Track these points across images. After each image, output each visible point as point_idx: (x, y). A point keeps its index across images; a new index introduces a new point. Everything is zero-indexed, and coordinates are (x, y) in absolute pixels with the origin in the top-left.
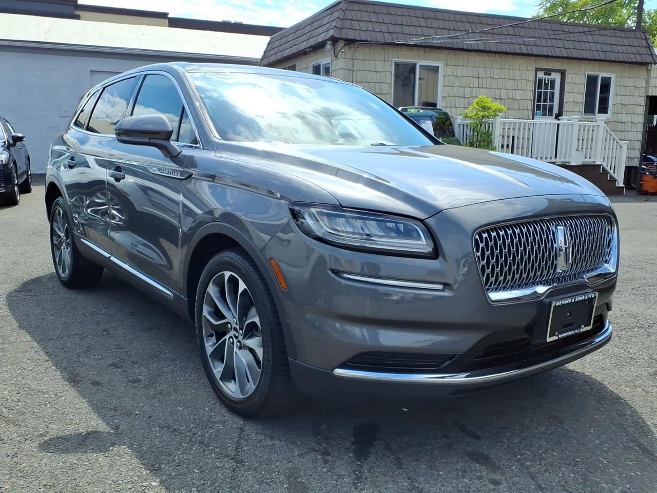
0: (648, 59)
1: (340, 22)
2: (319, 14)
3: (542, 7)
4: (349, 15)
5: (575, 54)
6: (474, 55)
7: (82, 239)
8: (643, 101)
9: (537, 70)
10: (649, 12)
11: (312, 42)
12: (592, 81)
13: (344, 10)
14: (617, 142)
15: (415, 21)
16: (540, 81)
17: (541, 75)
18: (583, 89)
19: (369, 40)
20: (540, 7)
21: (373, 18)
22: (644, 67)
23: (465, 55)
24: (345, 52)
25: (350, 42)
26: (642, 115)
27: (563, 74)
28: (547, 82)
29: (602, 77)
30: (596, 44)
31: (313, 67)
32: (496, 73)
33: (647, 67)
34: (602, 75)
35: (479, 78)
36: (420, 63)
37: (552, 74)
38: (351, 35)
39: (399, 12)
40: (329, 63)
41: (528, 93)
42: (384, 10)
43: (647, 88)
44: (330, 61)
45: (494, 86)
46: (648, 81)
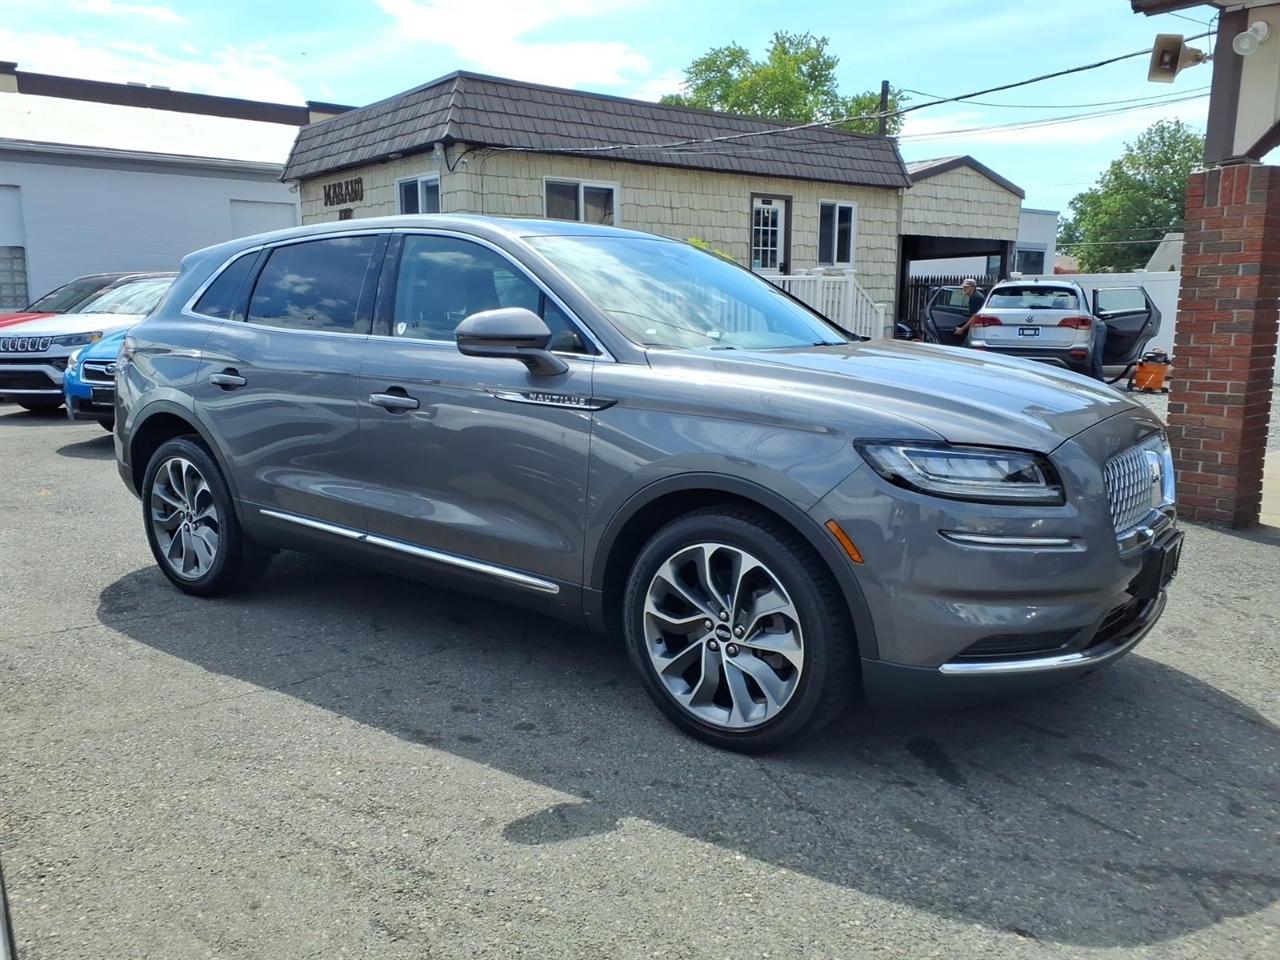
0: (899, 181)
1: (458, 112)
2: (407, 95)
3: (690, 86)
4: (471, 101)
5: (805, 171)
6: (663, 170)
7: (262, 511)
8: (893, 244)
9: (754, 195)
10: (843, 99)
11: (403, 143)
12: (827, 212)
13: (461, 93)
14: (872, 306)
15: (573, 115)
16: (758, 213)
17: (758, 204)
18: (816, 225)
19: (507, 144)
20: (687, 85)
21: (510, 107)
22: (893, 193)
23: (650, 171)
24: (467, 163)
25: (474, 146)
26: (892, 265)
27: (788, 202)
28: (766, 214)
29: (840, 208)
30: (832, 158)
31: (401, 184)
32: (697, 201)
33: (897, 193)
34: (840, 203)
35: (672, 208)
36: (585, 182)
37: (774, 201)
38: (477, 135)
39: (548, 98)
40: (437, 180)
41: (741, 231)
42: (524, 94)
43: (898, 224)
44: (438, 176)
45: (694, 221)
46: (899, 212)
